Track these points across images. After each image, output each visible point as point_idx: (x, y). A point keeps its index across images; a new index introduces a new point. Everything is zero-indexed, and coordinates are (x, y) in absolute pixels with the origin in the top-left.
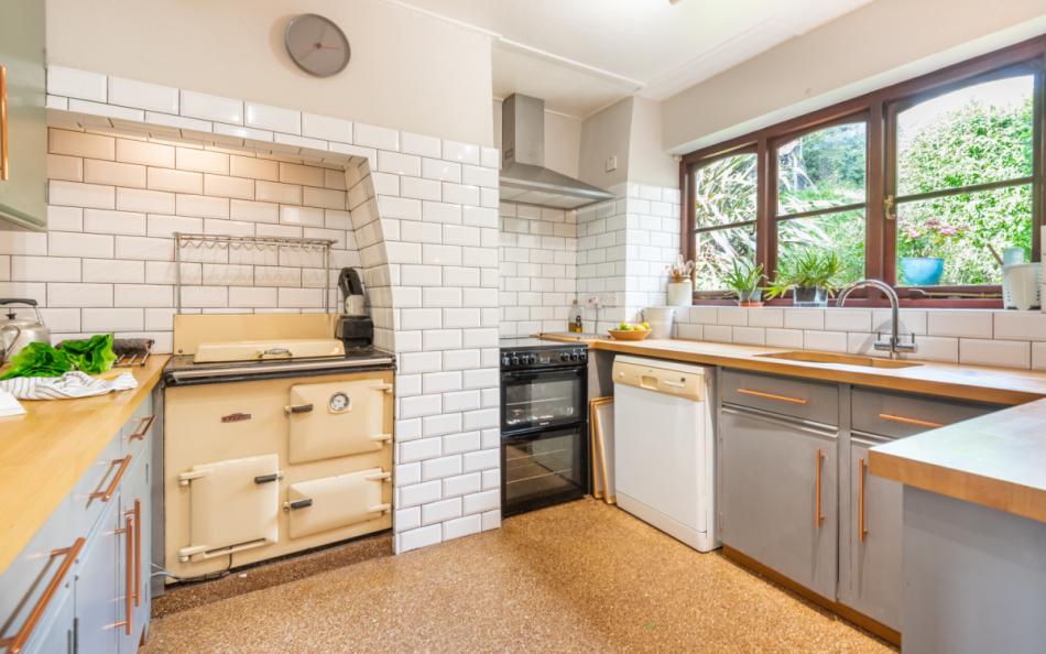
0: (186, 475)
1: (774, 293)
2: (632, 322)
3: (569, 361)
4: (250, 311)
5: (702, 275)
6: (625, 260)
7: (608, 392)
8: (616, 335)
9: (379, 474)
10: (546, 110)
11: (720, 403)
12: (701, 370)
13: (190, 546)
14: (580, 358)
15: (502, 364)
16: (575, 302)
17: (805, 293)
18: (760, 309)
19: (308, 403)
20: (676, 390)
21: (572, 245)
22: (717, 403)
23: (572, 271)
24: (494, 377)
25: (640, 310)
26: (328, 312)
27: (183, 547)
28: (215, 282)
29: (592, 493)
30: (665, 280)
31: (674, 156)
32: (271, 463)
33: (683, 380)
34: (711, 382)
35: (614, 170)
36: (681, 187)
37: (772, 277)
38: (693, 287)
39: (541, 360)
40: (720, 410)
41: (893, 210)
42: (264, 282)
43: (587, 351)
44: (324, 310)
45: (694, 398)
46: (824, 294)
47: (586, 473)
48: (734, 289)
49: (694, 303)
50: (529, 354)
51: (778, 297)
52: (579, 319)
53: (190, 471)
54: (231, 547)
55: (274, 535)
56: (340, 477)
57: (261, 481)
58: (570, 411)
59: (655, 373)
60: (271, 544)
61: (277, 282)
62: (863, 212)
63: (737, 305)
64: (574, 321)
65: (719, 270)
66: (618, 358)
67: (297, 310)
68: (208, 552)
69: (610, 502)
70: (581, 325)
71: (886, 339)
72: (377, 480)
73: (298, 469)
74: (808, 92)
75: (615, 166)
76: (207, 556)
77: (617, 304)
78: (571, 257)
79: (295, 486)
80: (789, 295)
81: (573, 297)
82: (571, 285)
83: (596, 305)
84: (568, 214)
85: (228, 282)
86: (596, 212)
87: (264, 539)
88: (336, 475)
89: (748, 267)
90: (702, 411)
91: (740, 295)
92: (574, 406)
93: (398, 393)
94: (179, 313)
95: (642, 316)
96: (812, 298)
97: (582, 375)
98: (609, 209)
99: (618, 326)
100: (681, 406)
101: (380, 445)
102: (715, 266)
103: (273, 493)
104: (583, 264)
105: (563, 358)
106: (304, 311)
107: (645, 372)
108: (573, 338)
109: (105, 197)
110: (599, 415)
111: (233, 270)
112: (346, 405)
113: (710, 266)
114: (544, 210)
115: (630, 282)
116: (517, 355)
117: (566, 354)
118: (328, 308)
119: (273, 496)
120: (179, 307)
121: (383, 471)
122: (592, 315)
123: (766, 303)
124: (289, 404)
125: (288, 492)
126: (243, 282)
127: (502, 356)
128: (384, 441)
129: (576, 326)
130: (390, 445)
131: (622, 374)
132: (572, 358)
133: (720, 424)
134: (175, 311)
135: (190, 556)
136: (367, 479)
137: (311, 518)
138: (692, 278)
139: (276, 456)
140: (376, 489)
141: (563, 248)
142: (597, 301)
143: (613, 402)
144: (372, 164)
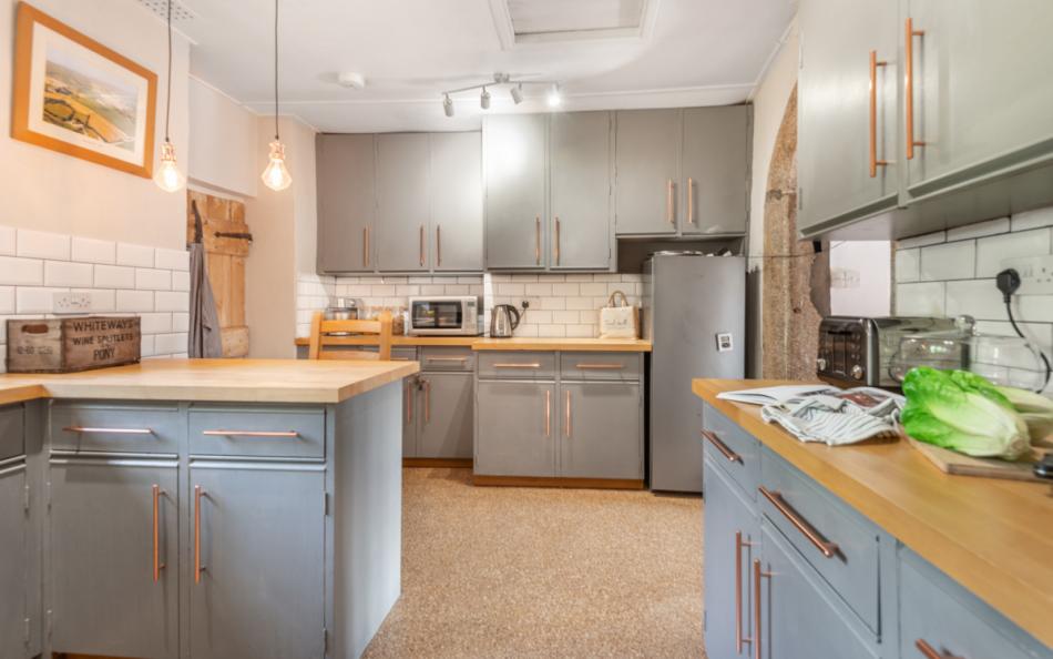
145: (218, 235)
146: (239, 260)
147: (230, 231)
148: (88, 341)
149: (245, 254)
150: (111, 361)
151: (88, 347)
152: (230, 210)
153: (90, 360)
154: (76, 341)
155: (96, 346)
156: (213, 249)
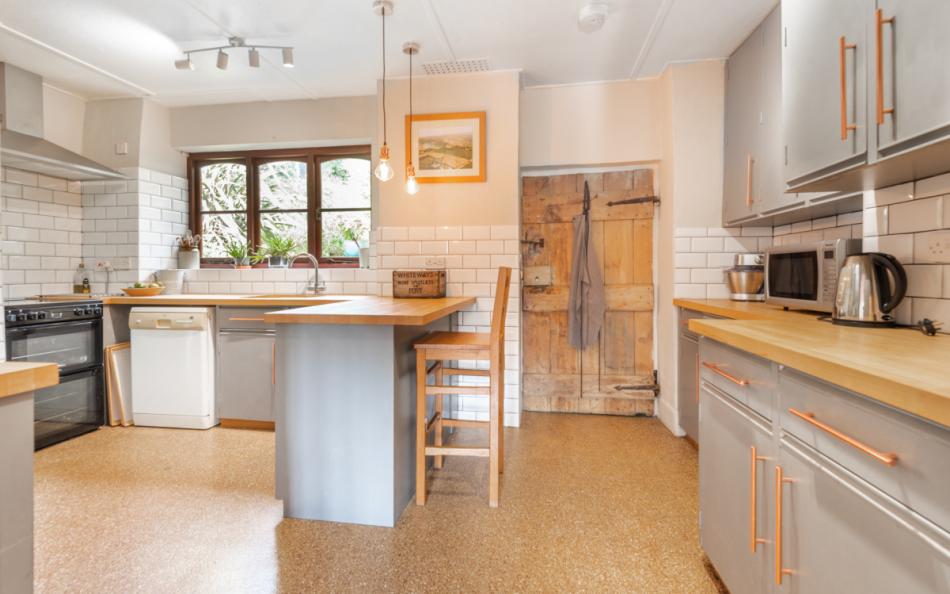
1: (257, 259)
2: (145, 282)
3: (83, 315)
5: (210, 245)
6: (137, 231)
7: (124, 339)
8: (129, 292)
10: (44, 84)
11: (218, 329)
12: (205, 310)
14: (95, 312)
15: (7, 321)
16: (82, 266)
17: (275, 260)
18: (249, 269)
20: (186, 326)
21: (77, 213)
22: (217, 330)
23: (78, 238)
25: (153, 272)
29: (108, 424)
30: (176, 249)
31: (182, 152)
33: (192, 318)
34: (212, 317)
35: (124, 154)
36: (189, 177)
37: (256, 250)
38: (201, 255)
39: (53, 315)
40: (218, 334)
41: (320, 216)
43: (102, 306)
45: (200, 329)
46: (286, 261)
47: (102, 407)
48: (230, 256)
49: (201, 267)
50: (36, 310)
51: (259, 262)
52: (86, 281)
58: (84, 359)
59: (168, 317)
62: (306, 213)
63: (233, 268)
64: (81, 284)
65: (226, 242)
66: (133, 309)
69: (127, 424)
70: (89, 287)
71: (313, 285)
74: (274, 137)
75: (126, 152)
77: (130, 266)
78: (77, 225)
80: (266, 261)
81: (79, 261)
82: (77, 251)
83: (106, 268)
84: (71, 184)
86: (105, 186)
89: (242, 241)
90: (206, 337)
91: (235, 260)
92: (87, 354)
95: (156, 277)
96: (279, 263)
97: (97, 326)
98: (120, 186)
99: (132, 285)
100: (190, 336)
102: (222, 238)
104: (91, 232)
105: (76, 313)
107: (162, 317)
108: (83, 297)
110: (114, 358)
113: (218, 237)
114: (40, 177)
115: (143, 250)
116: (23, 312)
117: (79, 309)
122: (102, 278)
123: (254, 267)
127: (6, 313)
129: (83, 287)
131: (139, 321)
132: (86, 312)
133: (218, 343)
138: (200, 248)
141: (66, 215)
142: (108, 264)
143: (129, 347)
145: (610, 204)
146: (645, 223)
147: (627, 198)
148: (406, 283)
149: (649, 218)
150: (419, 295)
151: (405, 286)
152: (633, 180)
153: (406, 293)
154: (399, 283)
155: (410, 286)
156: (604, 216)
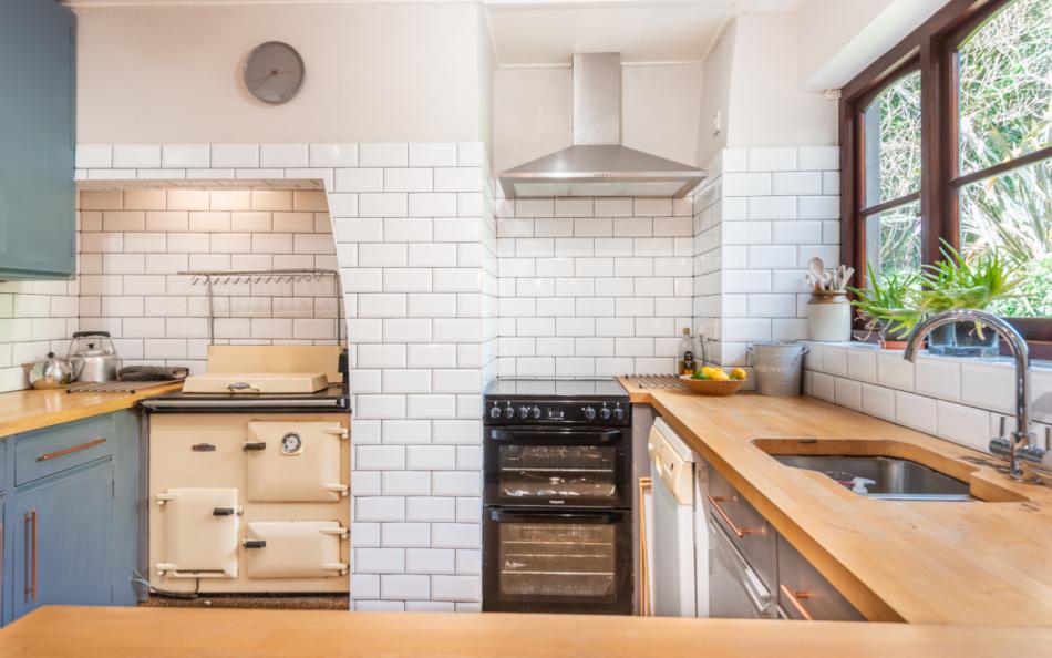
0: (164, 496)
4: (268, 342)
9: (335, 528)
10: (624, 63)
13: (165, 562)
15: (488, 416)
19: (262, 441)
20: (668, 482)
23: (685, 286)
24: (476, 432)
25: (749, 347)
26: (339, 344)
27: (160, 562)
28: (240, 314)
32: (231, 498)
33: (672, 467)
35: (718, 132)
36: (841, 141)
39: (551, 414)
42: (280, 313)
43: (629, 406)
44: (336, 342)
49: (852, 337)
50: (532, 405)
52: (688, 356)
53: (165, 492)
54: (198, 572)
55: (232, 569)
56: (296, 523)
57: (220, 513)
59: (663, 452)
60: (229, 579)
61: (290, 313)
64: (683, 360)
67: (310, 342)
68: (179, 571)
72: (333, 534)
73: (257, 508)
76: (177, 575)
78: (685, 266)
79: (253, 525)
81: (686, 324)
84: (678, 203)
85: (251, 314)
86: (704, 197)
87: (222, 572)
88: (292, 521)
93: (354, 439)
94: (212, 344)
101: (335, 497)
103: (233, 526)
106: (317, 342)
107: (660, 449)
109: (157, 242)
111: (254, 302)
112: (298, 447)
116: (512, 405)
117: (589, 408)
118: (340, 340)
119: (232, 531)
120: (213, 338)
121: (341, 526)
124: (247, 440)
125: (246, 530)
126: (262, 314)
127: (488, 406)
128: (340, 492)
129: (684, 365)
130: (343, 497)
134: (209, 342)
135: (165, 572)
136: (322, 532)
137: (266, 560)
139: (235, 491)
140: (333, 544)
142: (702, 329)
144: (329, 187)
